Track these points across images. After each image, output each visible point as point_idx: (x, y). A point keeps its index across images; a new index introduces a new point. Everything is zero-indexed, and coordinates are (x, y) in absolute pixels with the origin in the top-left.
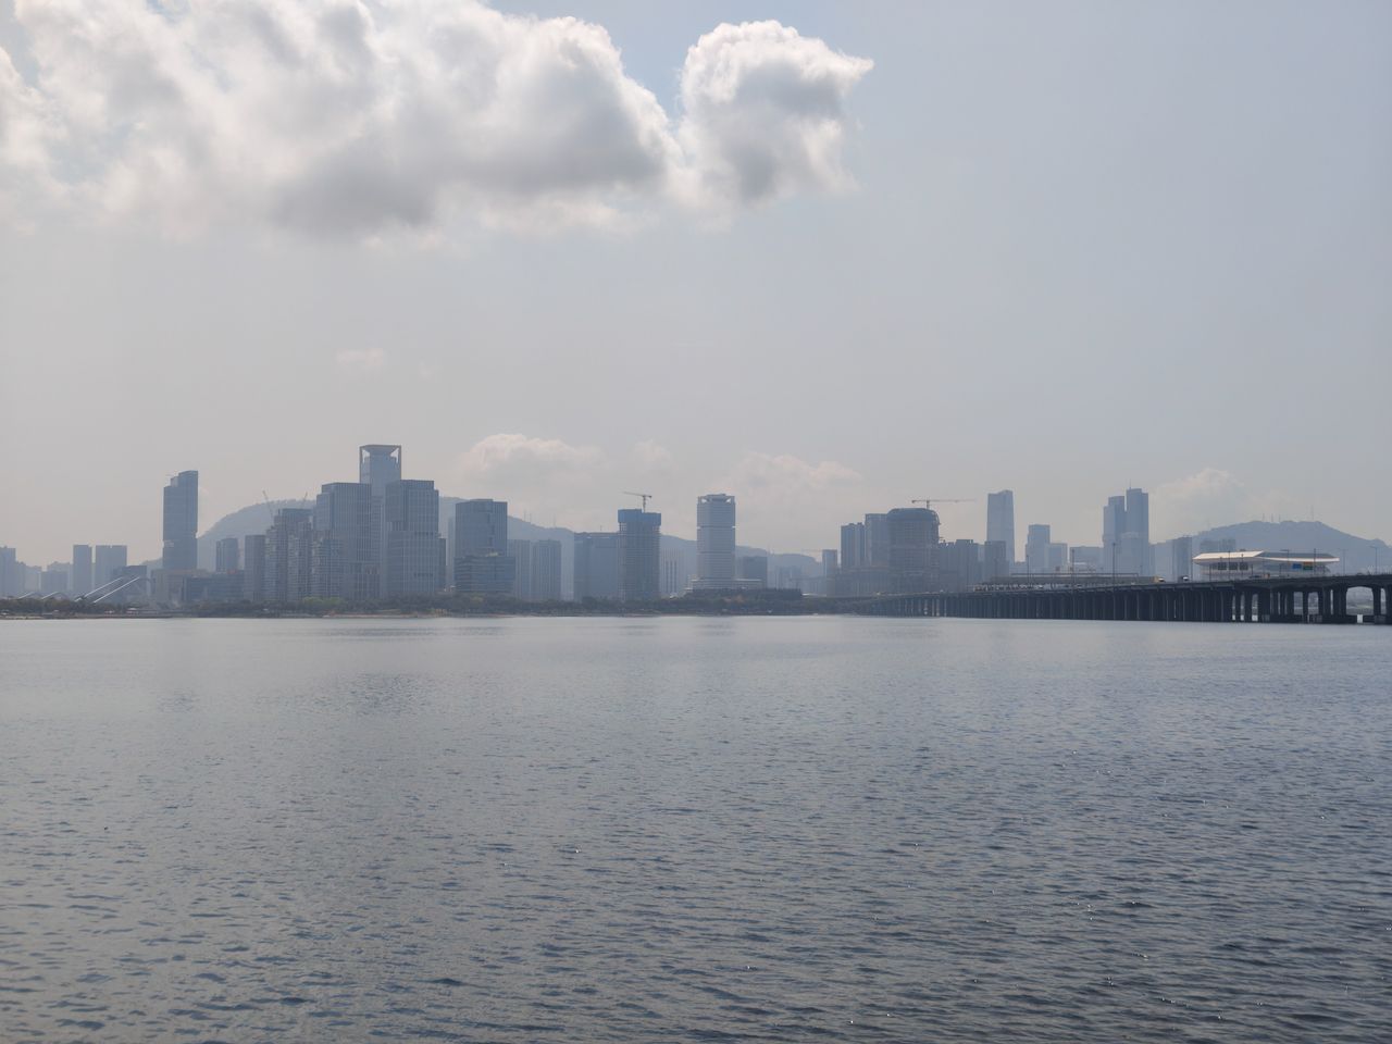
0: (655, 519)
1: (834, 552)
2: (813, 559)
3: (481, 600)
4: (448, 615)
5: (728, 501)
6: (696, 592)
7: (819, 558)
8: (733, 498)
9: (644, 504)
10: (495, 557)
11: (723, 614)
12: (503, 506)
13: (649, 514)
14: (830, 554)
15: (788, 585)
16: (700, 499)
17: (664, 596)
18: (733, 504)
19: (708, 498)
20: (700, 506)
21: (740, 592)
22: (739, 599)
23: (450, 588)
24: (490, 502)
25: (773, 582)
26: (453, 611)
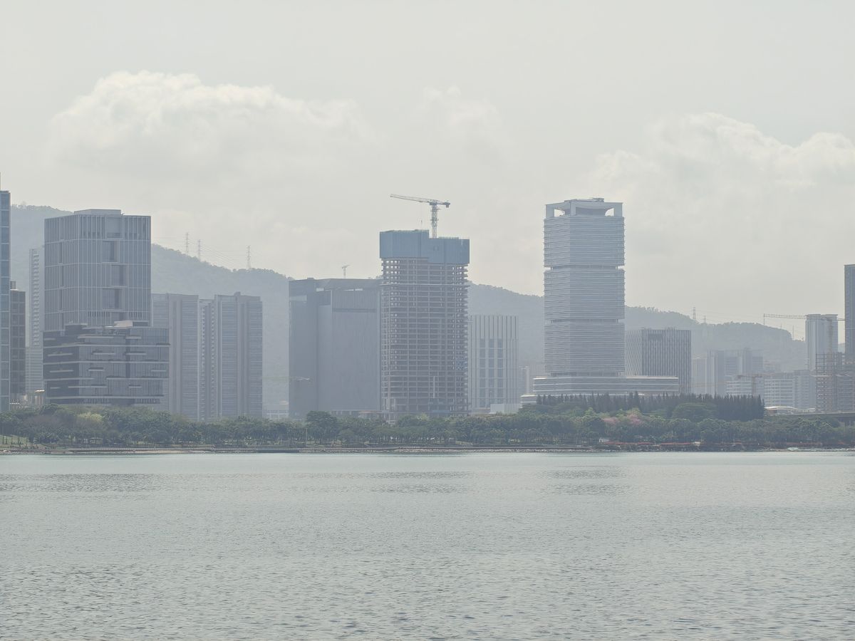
0: (459, 250)
1: (831, 320)
2: (785, 335)
3: (98, 417)
4: (33, 451)
5: (610, 213)
6: (545, 403)
7: (799, 332)
8: (618, 206)
9: (434, 220)
10: (126, 332)
11: (600, 448)
12: (143, 224)
13: (445, 241)
14: (821, 325)
15: (734, 389)
16: (550, 208)
17: (475, 411)
18: (619, 220)
19: (566, 206)
20: (550, 223)
21: (634, 402)
22: (633, 415)
23: (33, 396)
24: (116, 216)
25: (704, 383)
26: (45, 441)
